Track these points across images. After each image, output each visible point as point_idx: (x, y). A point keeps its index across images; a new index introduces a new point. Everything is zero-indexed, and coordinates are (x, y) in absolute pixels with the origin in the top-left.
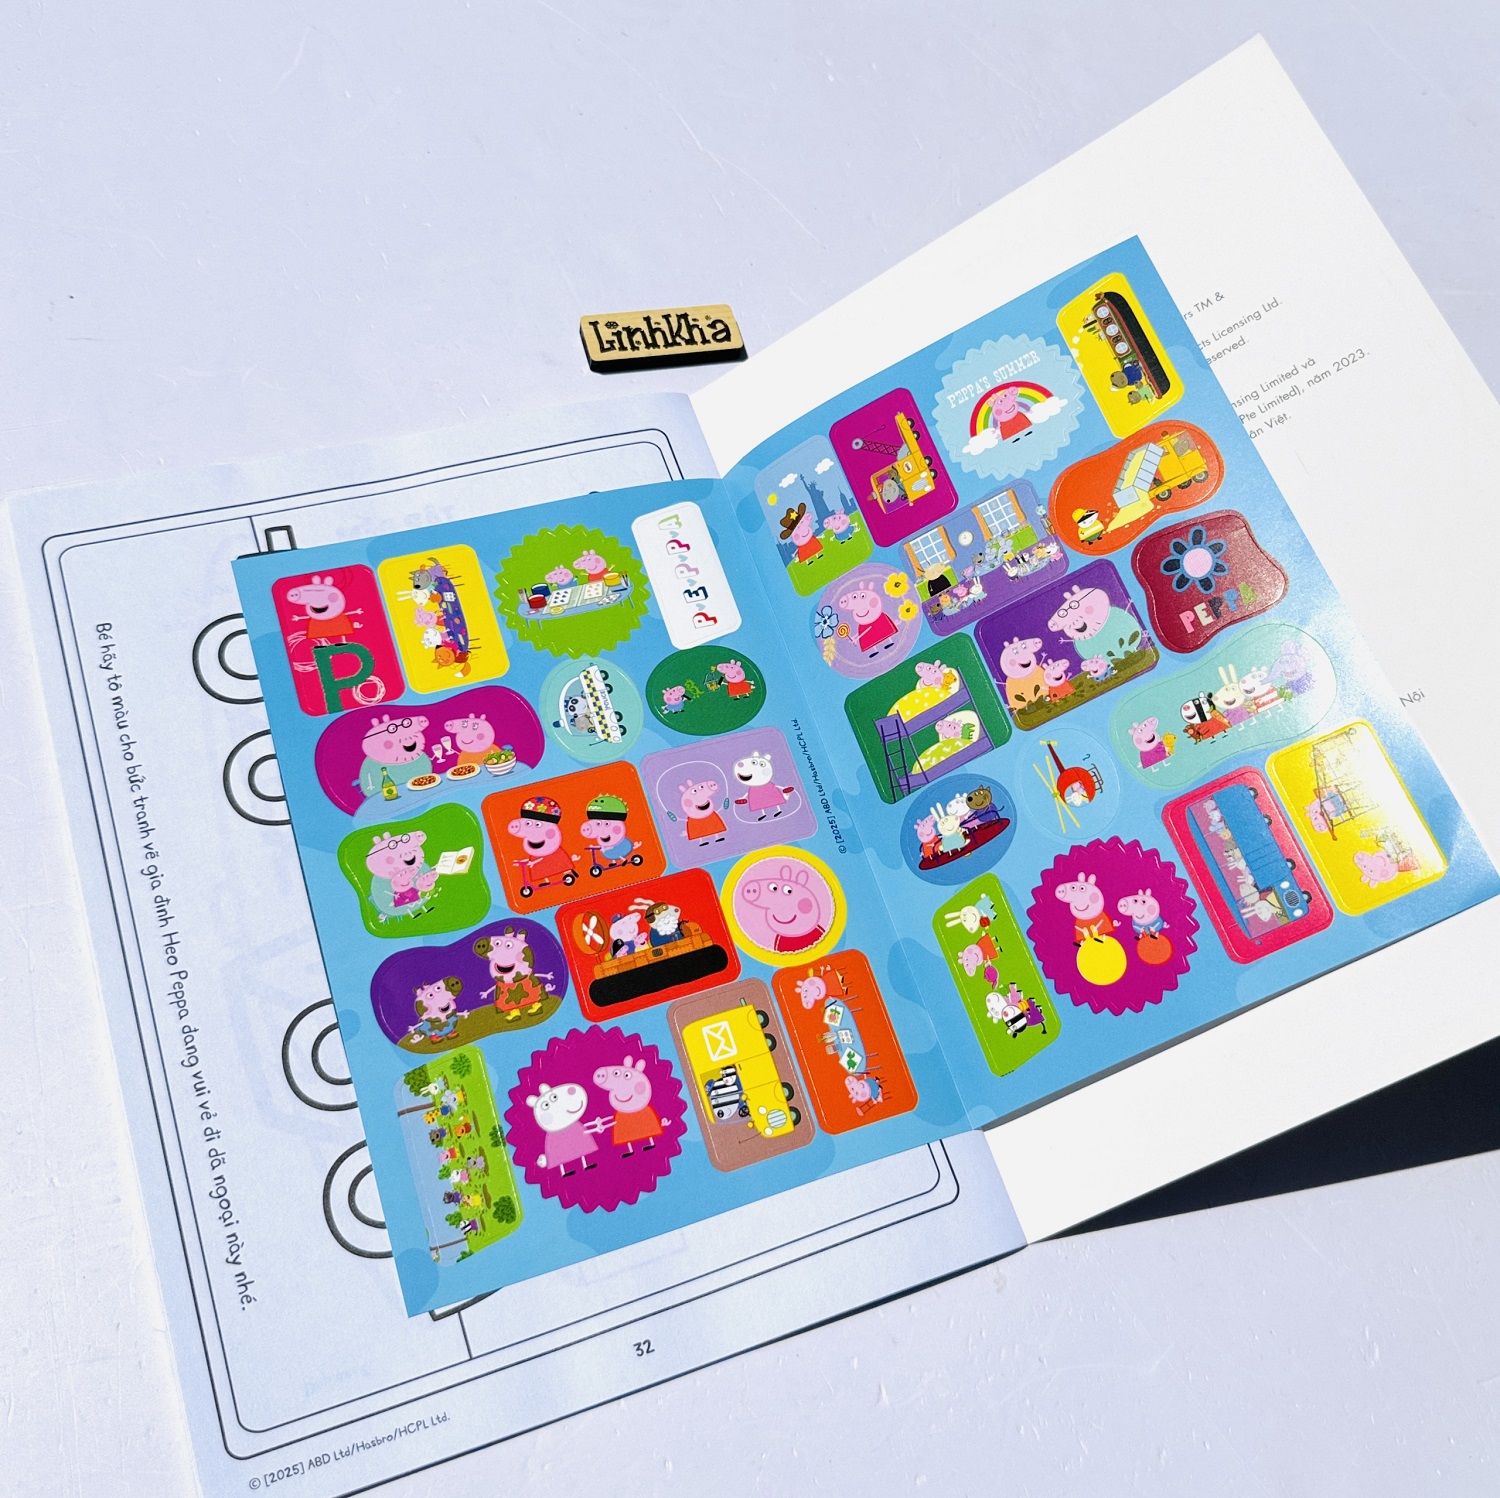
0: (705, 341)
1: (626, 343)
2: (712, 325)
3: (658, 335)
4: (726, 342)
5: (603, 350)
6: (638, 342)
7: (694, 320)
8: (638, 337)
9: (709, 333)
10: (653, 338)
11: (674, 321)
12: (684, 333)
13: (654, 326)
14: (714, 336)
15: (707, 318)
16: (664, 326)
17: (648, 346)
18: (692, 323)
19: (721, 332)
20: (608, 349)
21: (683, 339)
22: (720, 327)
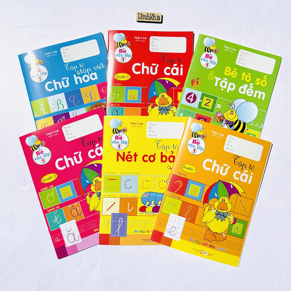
0: (155, 20)
1: (143, 18)
2: (158, 17)
3: (148, 17)
4: (159, 20)
5: (139, 19)
6: (145, 18)
7: (155, 15)
8: (145, 17)
9: (156, 18)
10: (147, 18)
11: (151, 15)
12: (152, 18)
13: (148, 16)
14: (157, 19)
15: (157, 15)
16: (150, 16)
17: (146, 19)
18: (154, 16)
19: (158, 18)
20: (140, 19)
21: (152, 19)
22: (159, 17)
